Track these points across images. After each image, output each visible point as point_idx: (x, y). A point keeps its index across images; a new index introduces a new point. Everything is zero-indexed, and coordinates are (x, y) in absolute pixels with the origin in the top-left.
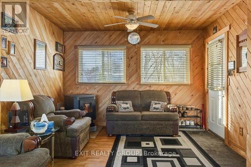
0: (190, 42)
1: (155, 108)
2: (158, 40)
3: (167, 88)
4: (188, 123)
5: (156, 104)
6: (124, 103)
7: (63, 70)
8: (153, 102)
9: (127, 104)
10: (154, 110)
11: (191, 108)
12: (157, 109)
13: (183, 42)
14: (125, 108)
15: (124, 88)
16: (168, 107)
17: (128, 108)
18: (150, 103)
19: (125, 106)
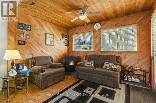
0: (137, 21)
1: (105, 66)
2: (112, 24)
3: (119, 54)
4: (133, 79)
5: (107, 64)
6: (89, 62)
7: (68, 45)
8: (105, 62)
9: (90, 62)
10: (105, 68)
11: (136, 69)
12: (107, 67)
13: (131, 23)
14: (88, 65)
15: (93, 54)
16: (113, 67)
17: (90, 65)
18: (104, 63)
19: (89, 63)
